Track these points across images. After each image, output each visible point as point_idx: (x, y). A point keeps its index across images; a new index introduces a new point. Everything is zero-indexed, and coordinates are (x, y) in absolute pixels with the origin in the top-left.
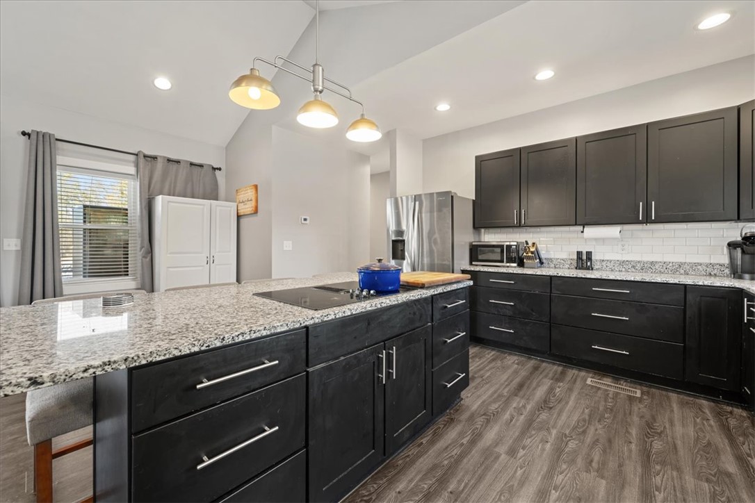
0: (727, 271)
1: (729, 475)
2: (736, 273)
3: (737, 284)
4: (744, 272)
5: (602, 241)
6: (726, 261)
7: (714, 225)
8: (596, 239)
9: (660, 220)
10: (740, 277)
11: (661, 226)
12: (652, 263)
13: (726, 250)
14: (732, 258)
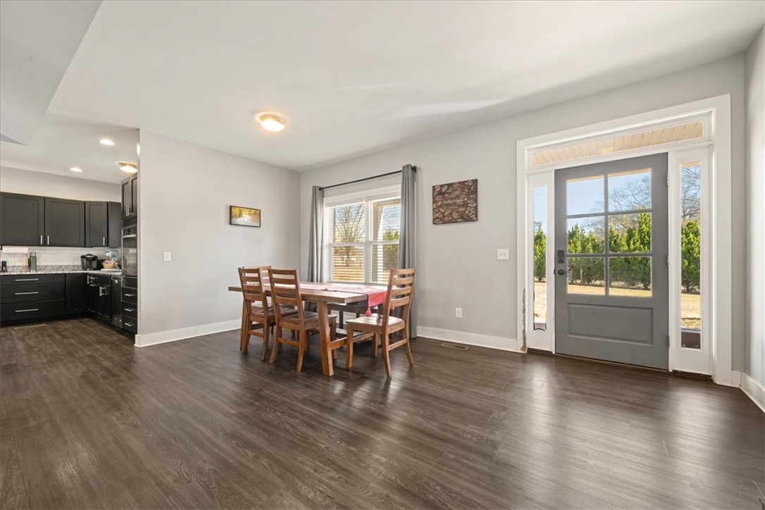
0: (81, 268)
1: (73, 344)
2: (84, 269)
3: (85, 272)
4: (87, 267)
5: (14, 255)
6: (80, 264)
7: (76, 248)
8: (9, 254)
9: (52, 245)
10: (86, 270)
11: (50, 248)
12: (45, 266)
13: (80, 259)
14: (82, 263)
